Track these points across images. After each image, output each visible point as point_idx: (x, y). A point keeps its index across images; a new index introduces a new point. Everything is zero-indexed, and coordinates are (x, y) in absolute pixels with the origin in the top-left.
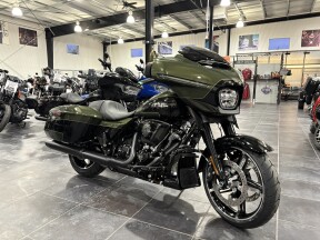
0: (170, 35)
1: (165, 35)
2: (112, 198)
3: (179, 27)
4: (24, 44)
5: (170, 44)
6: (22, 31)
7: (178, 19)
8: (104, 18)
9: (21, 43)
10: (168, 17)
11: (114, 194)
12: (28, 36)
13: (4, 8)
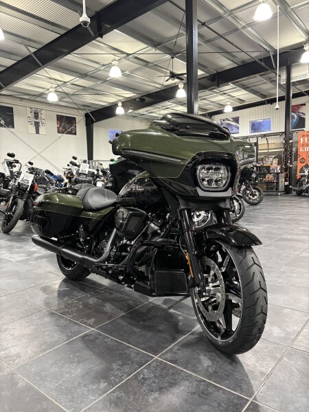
0: (236, 109)
1: (228, 109)
2: (86, 305)
3: (249, 97)
4: (63, 133)
5: (236, 120)
6: (60, 119)
7: (245, 87)
8: (150, 95)
9: (59, 132)
10: (231, 85)
11: (92, 301)
12: (66, 124)
13: (41, 95)
